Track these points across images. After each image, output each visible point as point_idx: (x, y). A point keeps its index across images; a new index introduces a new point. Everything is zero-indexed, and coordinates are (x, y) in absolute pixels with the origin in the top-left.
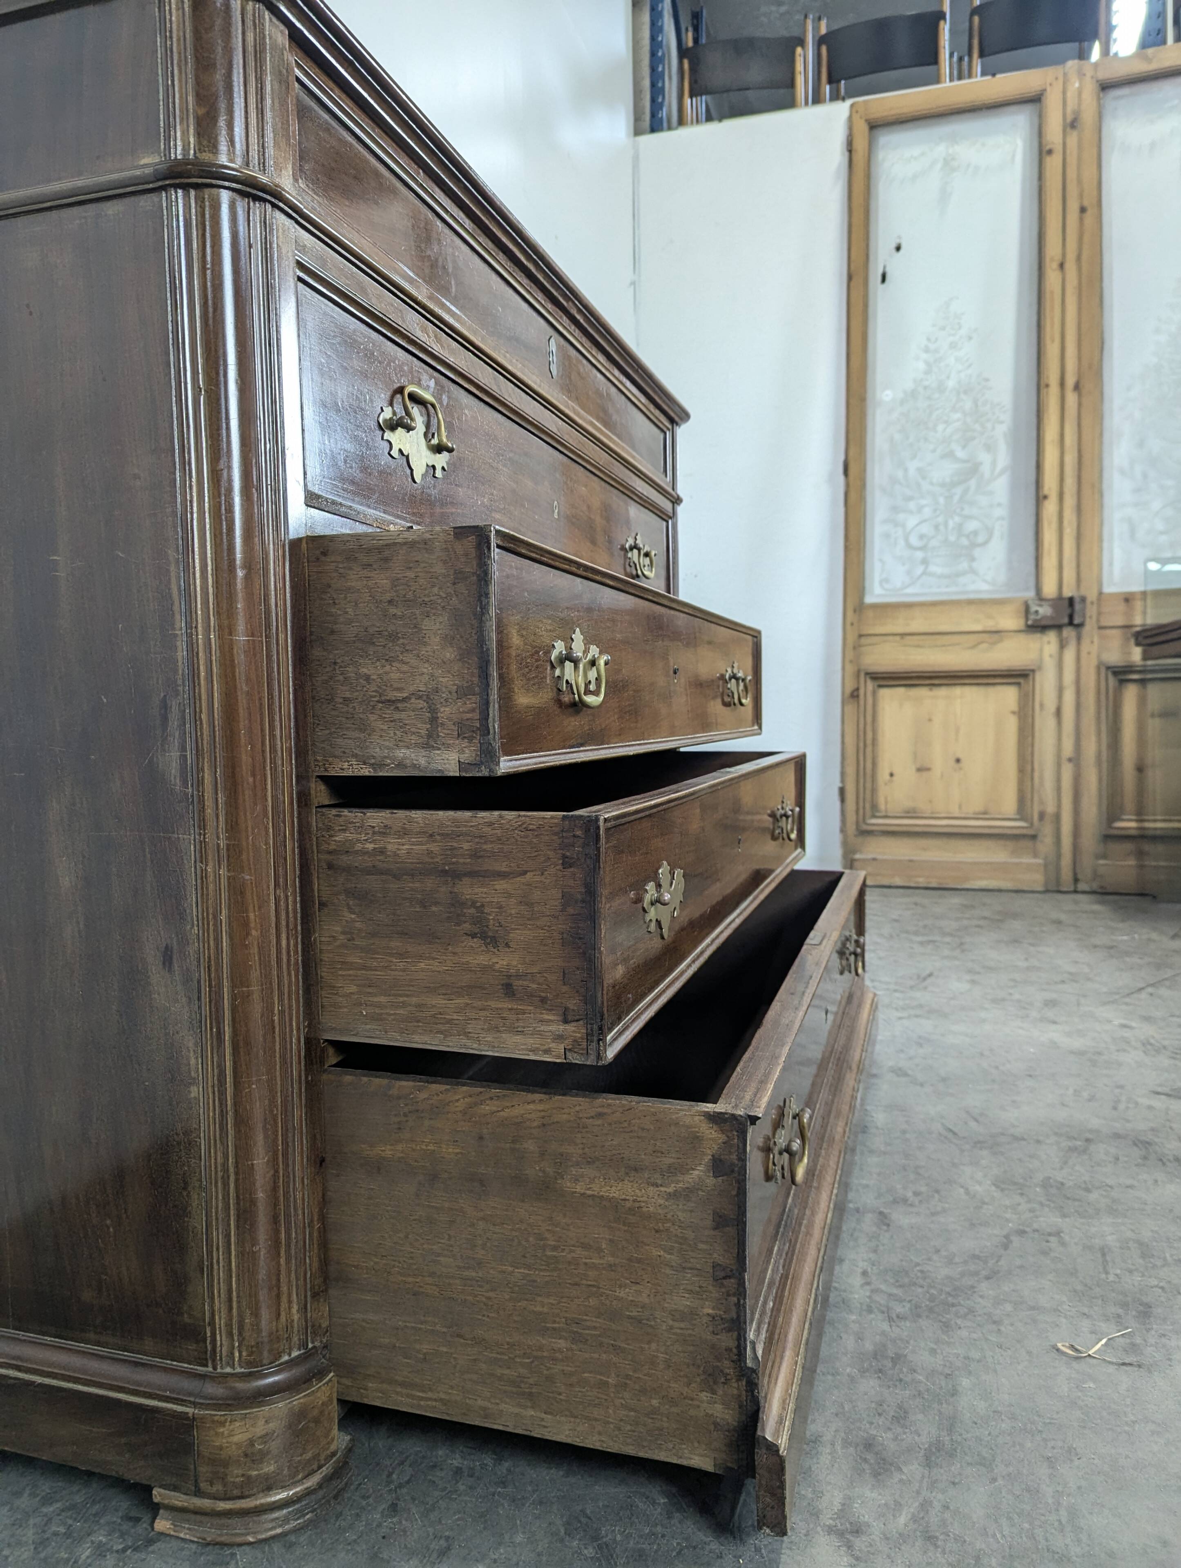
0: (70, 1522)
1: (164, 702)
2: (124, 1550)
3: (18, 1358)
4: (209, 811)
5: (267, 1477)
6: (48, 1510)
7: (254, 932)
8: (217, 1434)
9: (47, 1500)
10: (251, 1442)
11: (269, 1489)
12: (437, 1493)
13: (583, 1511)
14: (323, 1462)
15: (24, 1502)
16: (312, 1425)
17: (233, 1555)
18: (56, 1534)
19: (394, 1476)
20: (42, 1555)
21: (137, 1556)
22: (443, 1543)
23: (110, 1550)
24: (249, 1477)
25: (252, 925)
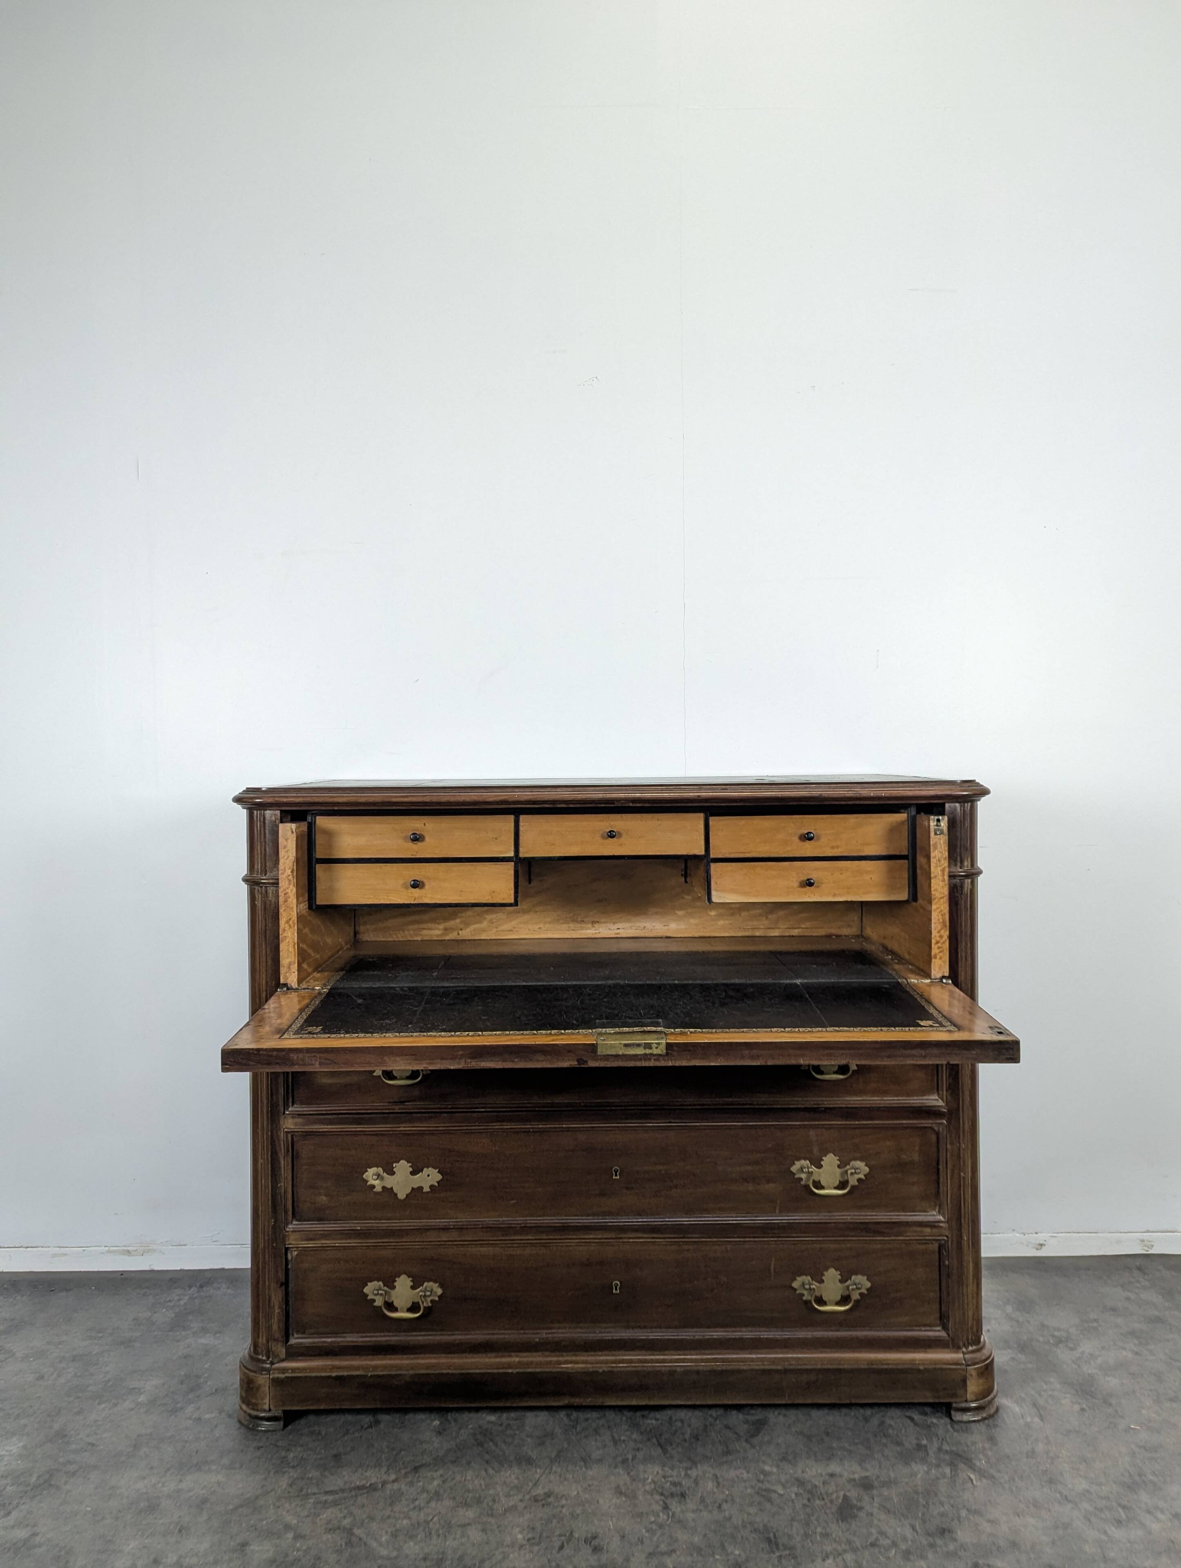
14: (259, 1409)
16: (255, 1389)
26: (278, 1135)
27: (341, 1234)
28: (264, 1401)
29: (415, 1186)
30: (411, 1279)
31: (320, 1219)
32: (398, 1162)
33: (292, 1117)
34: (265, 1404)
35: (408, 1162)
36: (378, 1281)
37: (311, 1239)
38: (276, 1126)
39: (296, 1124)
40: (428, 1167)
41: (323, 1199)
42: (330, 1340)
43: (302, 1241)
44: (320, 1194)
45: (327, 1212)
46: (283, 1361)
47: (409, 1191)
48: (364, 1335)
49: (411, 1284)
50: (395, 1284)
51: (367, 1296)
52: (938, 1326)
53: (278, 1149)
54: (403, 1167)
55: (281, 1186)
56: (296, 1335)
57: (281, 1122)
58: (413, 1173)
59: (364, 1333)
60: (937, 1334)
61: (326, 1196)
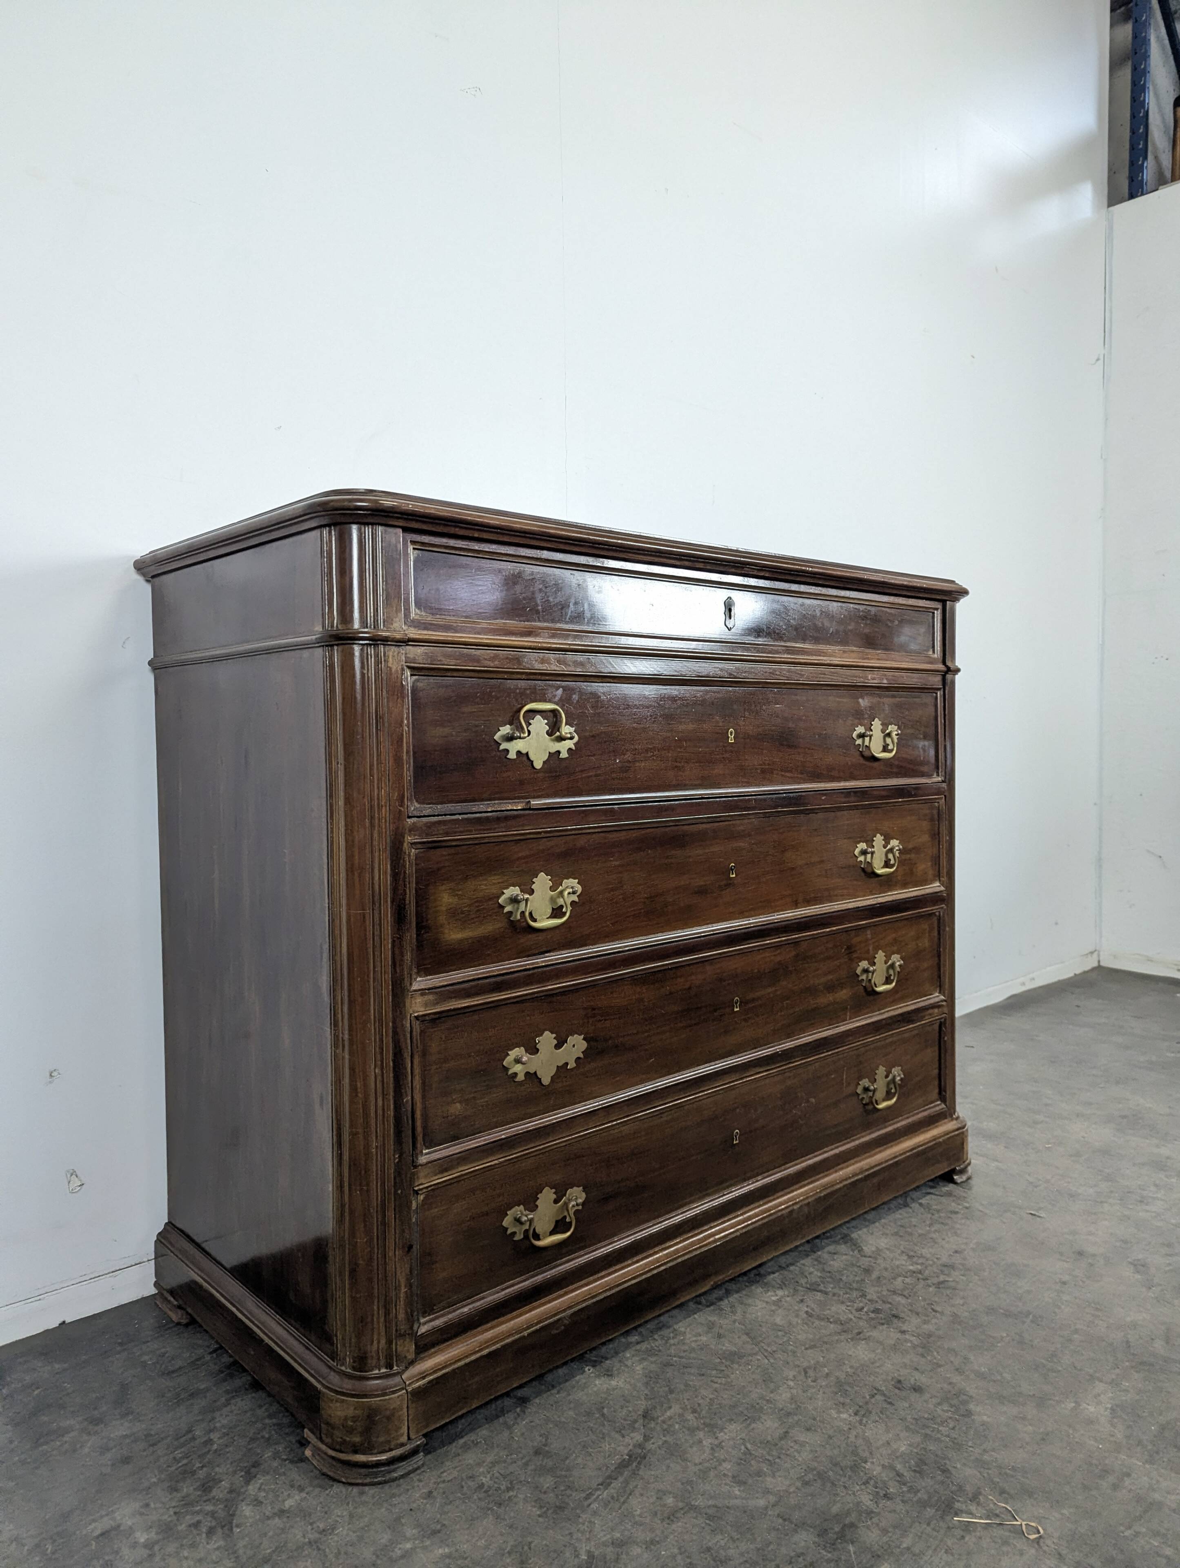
0: (273, 1432)
1: (321, 945)
2: (285, 1460)
3: (262, 1323)
4: (340, 1016)
5: (354, 1445)
6: (267, 1421)
7: (360, 1095)
8: (329, 1407)
9: (270, 1416)
10: (346, 1418)
11: (356, 1452)
12: (459, 1495)
13: (530, 1543)
14: (392, 1447)
15: (260, 1412)
16: (385, 1420)
17: (333, 1486)
18: (263, 1437)
19: (445, 1474)
20: (250, 1447)
21: (290, 1466)
22: (439, 1527)
23: (279, 1458)
24: (345, 1440)
25: (359, 1090)
26: (403, 1025)
27: (483, 1151)
28: (402, 1431)
29: (560, 1064)
30: (554, 1190)
31: (455, 1138)
32: (541, 1035)
33: (422, 995)
34: (402, 1435)
35: (552, 1033)
36: (519, 1205)
37: (446, 1170)
38: (401, 1013)
39: (426, 1005)
40: (572, 1035)
41: (457, 1108)
42: (466, 1309)
43: (436, 1175)
44: (453, 1102)
45: (463, 1125)
46: (412, 1363)
47: (554, 1071)
48: (504, 1286)
49: (555, 1196)
50: (538, 1203)
51: (507, 1229)
52: (937, 1100)
53: (403, 1046)
54: (547, 1040)
55: (407, 1101)
56: (422, 1320)
57: (407, 1004)
58: (558, 1046)
59: (502, 1283)
60: (937, 1108)
61: (460, 1102)
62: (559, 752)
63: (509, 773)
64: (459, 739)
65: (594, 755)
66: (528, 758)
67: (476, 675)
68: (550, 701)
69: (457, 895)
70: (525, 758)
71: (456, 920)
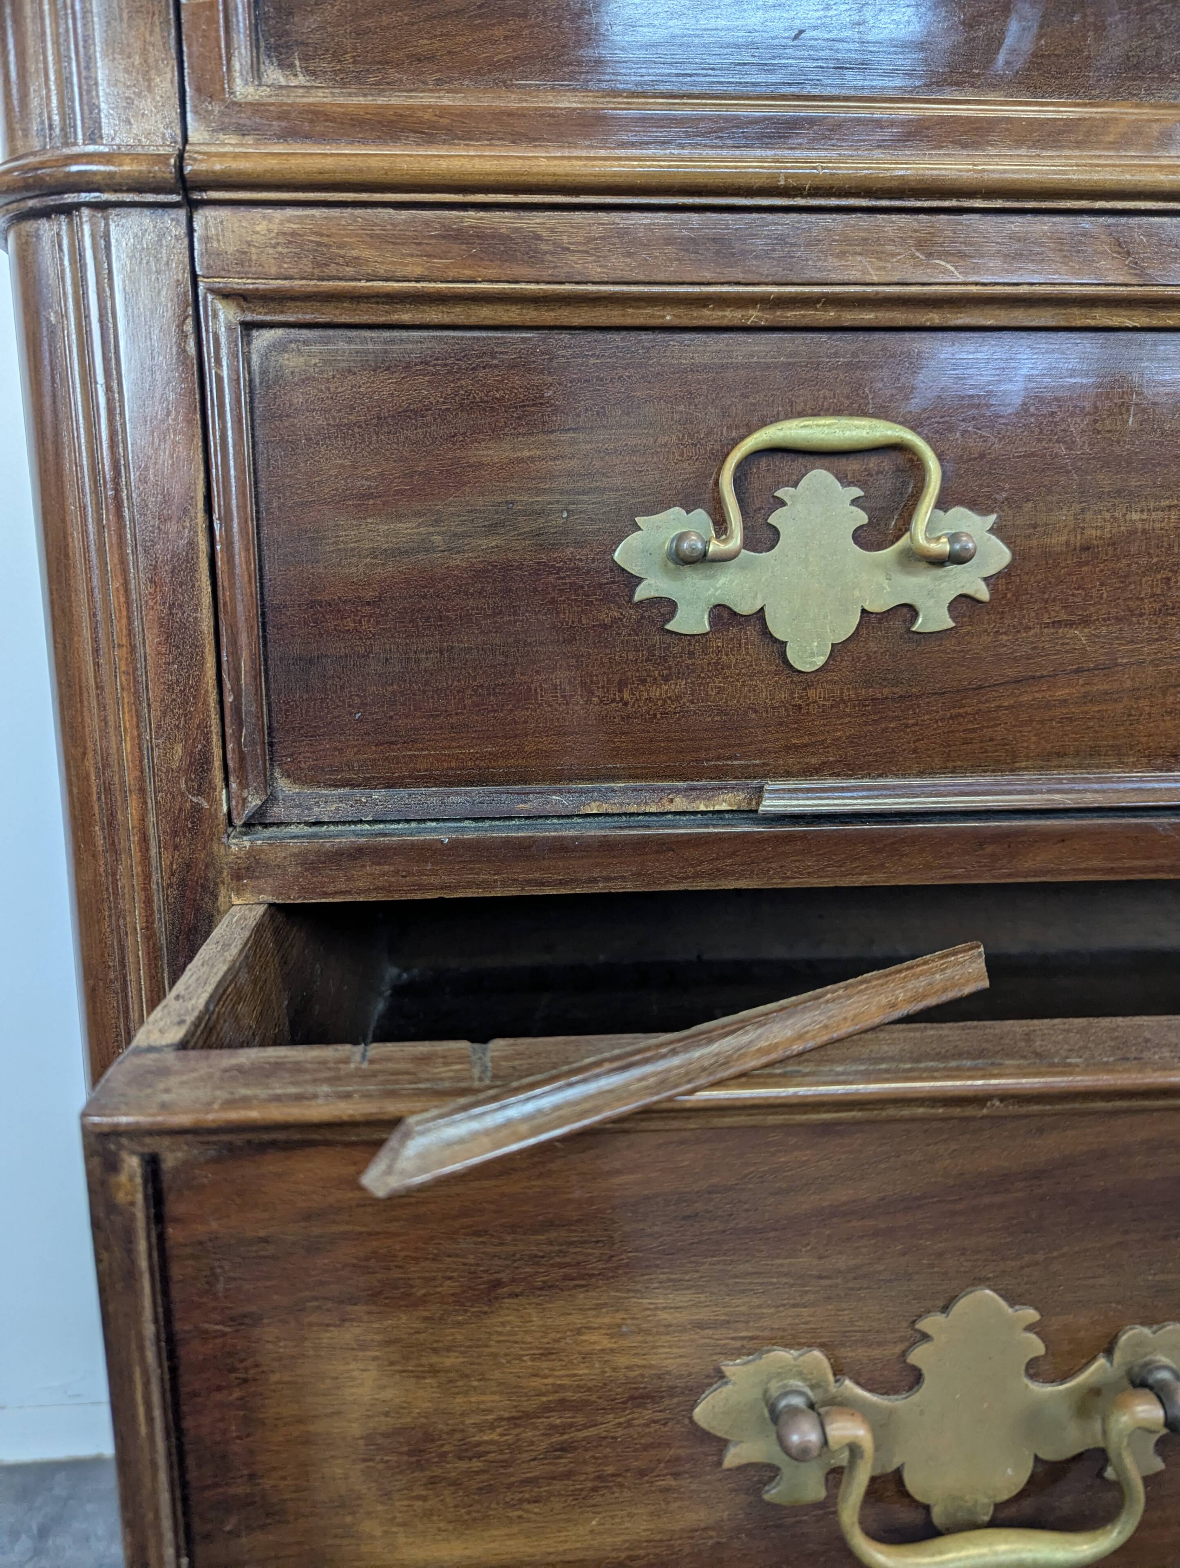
62: (910, 611)
63: (679, 686)
64: (457, 560)
65: (1085, 622)
66: (765, 631)
67: (531, 315)
68: (882, 413)
69: (434, 1371)
70: (752, 632)
71: (433, 1482)
